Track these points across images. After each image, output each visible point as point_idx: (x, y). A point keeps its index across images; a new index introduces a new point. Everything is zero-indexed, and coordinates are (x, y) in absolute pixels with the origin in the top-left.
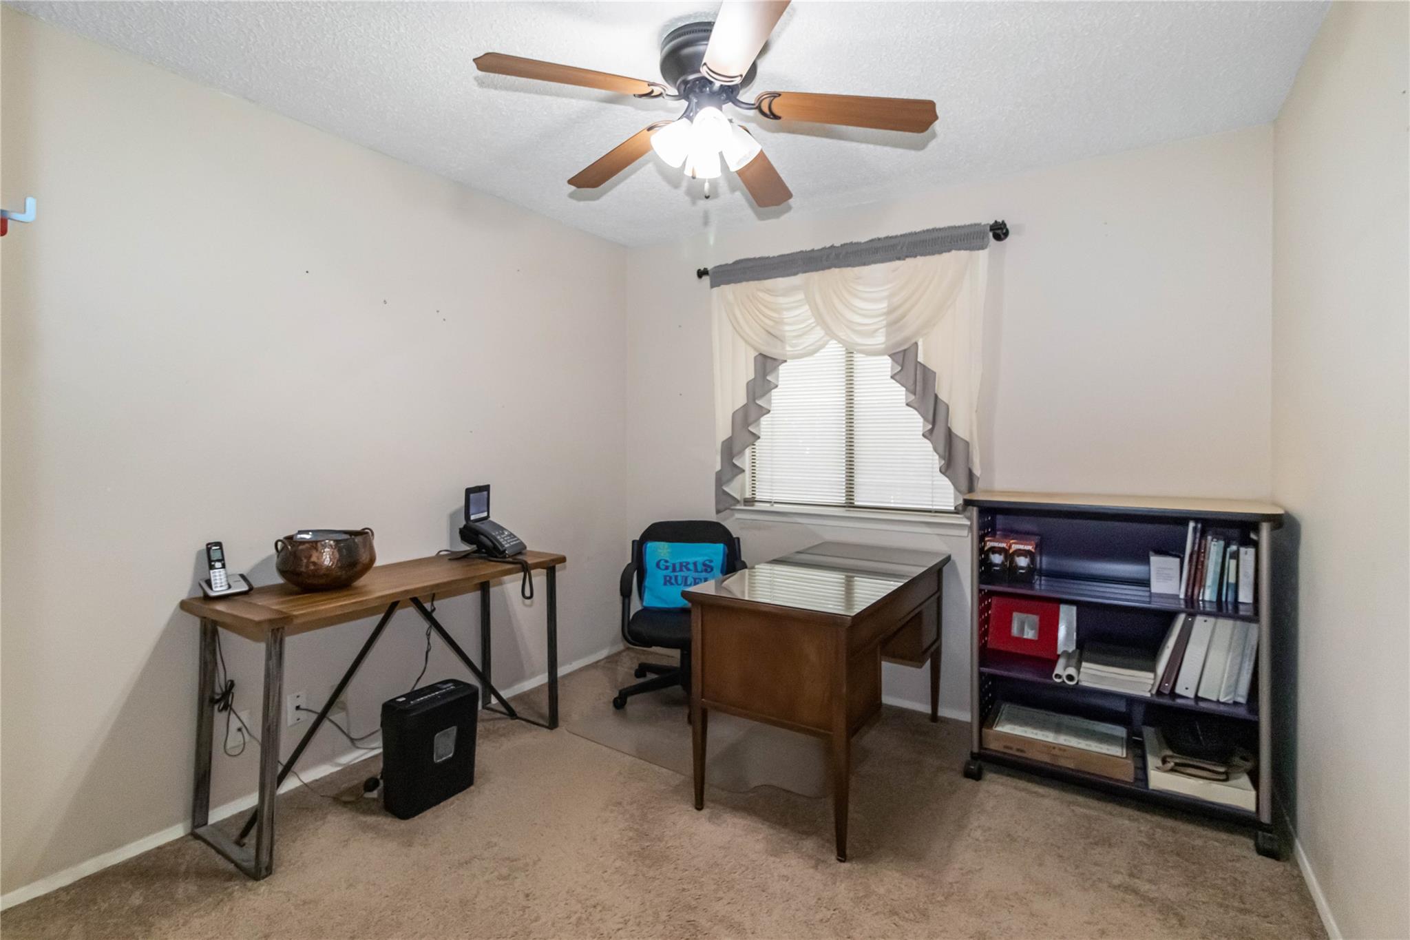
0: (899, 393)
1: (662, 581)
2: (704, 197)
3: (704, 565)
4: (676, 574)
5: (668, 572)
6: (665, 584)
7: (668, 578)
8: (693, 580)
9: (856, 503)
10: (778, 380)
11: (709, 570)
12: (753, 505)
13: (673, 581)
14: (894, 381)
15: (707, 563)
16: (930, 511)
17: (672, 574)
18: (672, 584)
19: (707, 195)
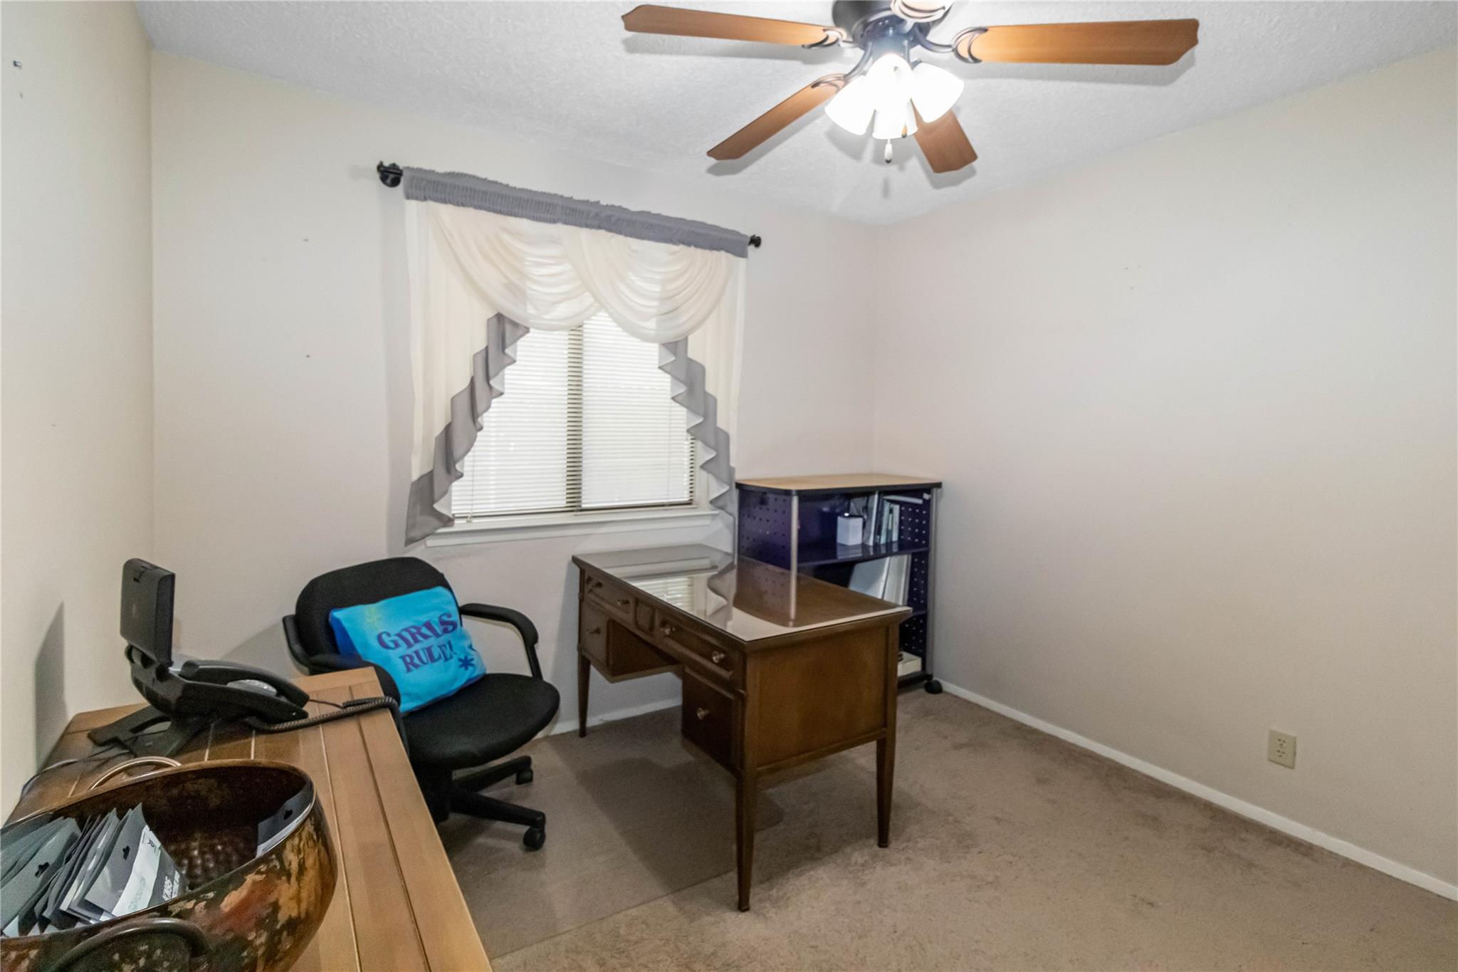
0: (664, 383)
1: (402, 666)
2: (885, 162)
3: (443, 623)
4: (413, 649)
5: (403, 649)
6: (409, 670)
7: (408, 660)
8: (439, 650)
9: (584, 506)
10: (503, 384)
11: (450, 628)
12: (452, 525)
13: (416, 661)
14: (661, 371)
15: (445, 618)
16: (663, 505)
17: (410, 651)
18: (416, 666)
19: (888, 159)
